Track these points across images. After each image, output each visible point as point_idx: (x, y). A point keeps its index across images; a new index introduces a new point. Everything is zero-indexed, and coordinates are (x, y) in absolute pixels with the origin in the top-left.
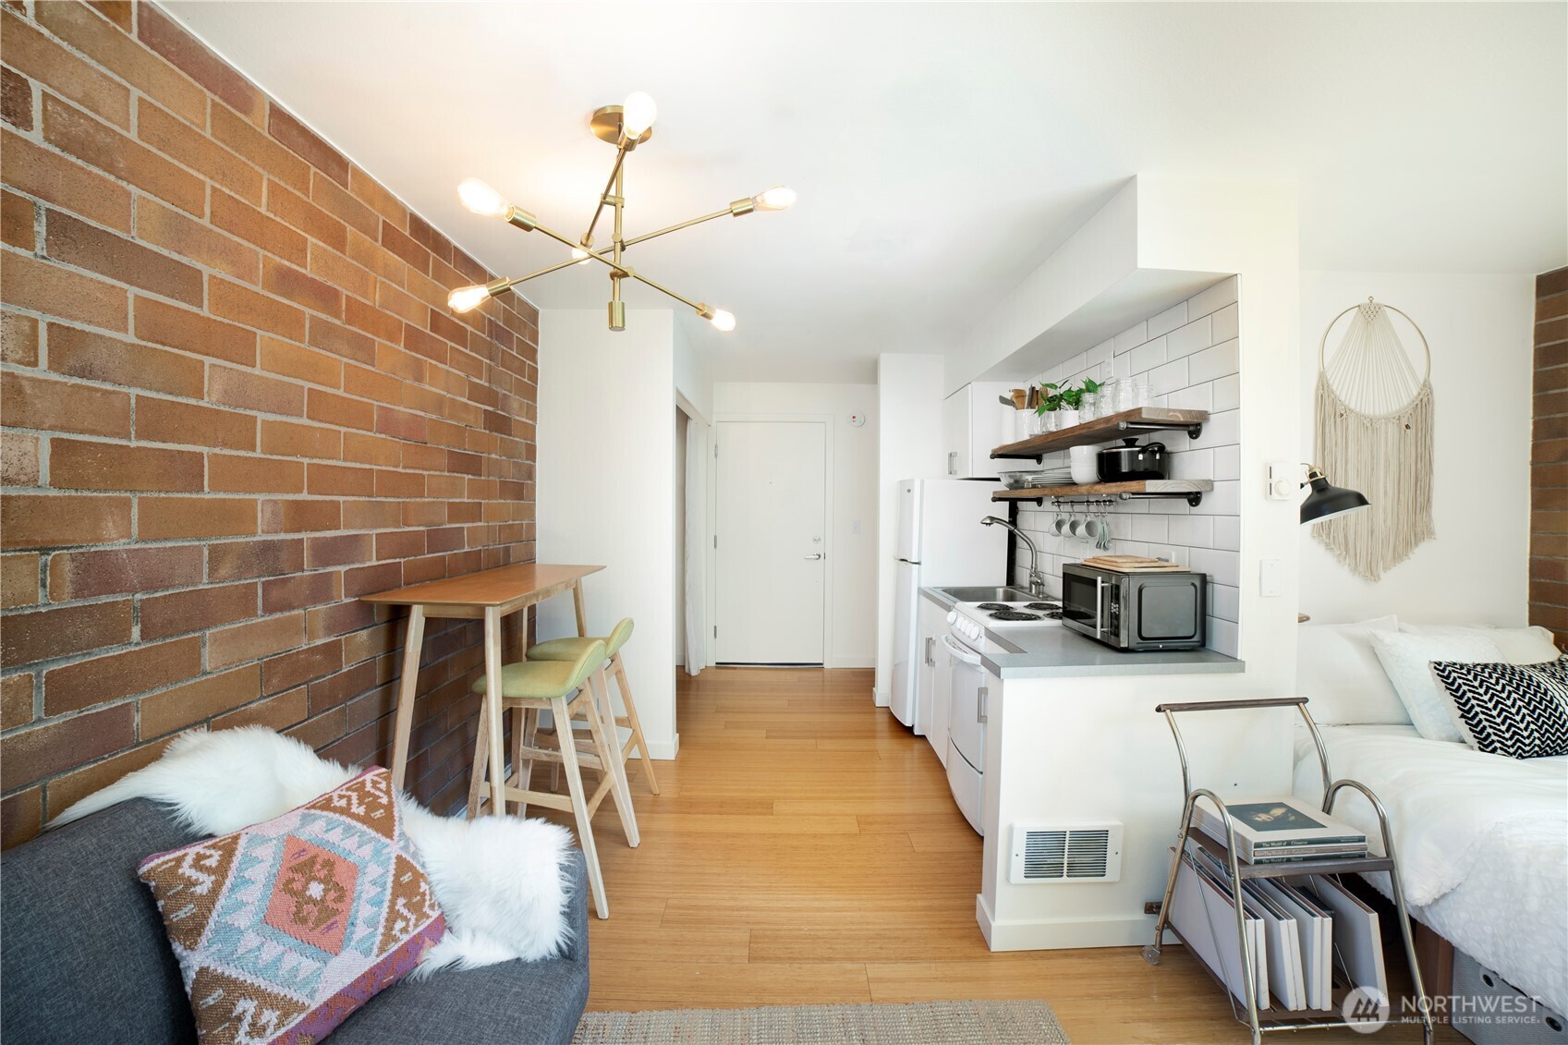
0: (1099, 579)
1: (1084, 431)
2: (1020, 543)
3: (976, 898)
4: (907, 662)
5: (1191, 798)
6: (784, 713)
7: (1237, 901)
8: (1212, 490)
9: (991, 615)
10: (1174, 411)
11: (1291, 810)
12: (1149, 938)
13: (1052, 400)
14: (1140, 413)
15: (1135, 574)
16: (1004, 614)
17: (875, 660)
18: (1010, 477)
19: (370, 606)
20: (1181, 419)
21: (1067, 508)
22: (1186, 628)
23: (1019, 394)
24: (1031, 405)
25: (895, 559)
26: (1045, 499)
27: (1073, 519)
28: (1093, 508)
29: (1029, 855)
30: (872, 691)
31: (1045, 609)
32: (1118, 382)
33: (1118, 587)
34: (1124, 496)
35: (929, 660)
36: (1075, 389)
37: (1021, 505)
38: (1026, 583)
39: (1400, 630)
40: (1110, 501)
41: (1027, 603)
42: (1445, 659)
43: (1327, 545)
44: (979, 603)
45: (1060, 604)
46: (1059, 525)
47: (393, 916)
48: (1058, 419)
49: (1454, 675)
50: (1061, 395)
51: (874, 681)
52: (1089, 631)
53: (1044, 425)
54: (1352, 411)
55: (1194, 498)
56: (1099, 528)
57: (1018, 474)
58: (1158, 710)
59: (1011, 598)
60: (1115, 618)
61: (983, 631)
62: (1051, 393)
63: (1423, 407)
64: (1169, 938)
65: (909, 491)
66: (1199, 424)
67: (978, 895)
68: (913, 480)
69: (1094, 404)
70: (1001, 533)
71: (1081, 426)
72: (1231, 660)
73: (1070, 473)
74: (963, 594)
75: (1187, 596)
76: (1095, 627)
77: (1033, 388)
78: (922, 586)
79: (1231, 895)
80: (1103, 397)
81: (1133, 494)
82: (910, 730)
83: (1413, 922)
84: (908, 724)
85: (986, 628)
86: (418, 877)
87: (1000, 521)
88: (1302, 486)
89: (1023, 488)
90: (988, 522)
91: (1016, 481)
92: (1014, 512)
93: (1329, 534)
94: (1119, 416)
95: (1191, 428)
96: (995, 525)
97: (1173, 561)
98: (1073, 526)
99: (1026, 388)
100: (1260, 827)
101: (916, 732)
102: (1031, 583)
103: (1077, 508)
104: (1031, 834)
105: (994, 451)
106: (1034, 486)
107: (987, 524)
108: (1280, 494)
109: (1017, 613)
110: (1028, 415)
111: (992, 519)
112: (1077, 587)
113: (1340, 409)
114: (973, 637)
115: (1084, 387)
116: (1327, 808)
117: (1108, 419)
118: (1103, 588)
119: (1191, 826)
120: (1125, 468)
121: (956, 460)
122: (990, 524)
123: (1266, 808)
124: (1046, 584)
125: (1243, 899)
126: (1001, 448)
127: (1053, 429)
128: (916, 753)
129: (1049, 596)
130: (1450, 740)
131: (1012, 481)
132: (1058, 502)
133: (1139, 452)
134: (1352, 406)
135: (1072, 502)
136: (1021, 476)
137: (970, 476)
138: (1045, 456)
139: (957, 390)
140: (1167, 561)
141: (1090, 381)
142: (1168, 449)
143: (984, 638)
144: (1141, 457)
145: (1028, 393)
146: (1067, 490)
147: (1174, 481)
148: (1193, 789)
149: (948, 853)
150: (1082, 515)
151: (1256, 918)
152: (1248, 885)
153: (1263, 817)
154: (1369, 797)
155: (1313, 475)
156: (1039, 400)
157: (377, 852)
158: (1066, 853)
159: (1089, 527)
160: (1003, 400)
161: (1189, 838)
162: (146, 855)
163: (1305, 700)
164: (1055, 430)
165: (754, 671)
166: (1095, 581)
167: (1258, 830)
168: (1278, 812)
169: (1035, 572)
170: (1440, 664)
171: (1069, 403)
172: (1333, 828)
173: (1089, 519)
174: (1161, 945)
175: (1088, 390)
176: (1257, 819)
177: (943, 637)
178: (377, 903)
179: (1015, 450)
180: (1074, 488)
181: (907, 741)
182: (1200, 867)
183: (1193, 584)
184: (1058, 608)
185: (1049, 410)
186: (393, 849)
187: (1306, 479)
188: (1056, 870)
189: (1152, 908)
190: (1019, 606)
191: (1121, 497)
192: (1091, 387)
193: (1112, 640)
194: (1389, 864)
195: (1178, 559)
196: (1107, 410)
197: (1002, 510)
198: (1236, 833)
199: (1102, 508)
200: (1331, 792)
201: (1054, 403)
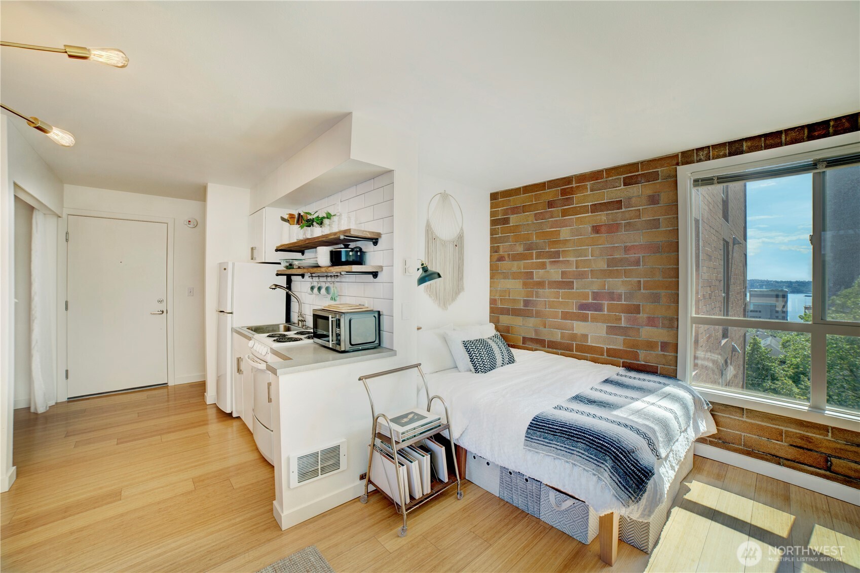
0: (330, 317)
1: (324, 239)
2: (293, 299)
3: (272, 504)
4: (226, 374)
5: (375, 420)
6: (136, 422)
7: (396, 461)
8: (382, 270)
9: (274, 340)
10: (366, 231)
11: (416, 414)
12: (362, 492)
13: (308, 221)
14: (350, 231)
15: (348, 313)
16: (282, 339)
17: (205, 376)
18: (287, 262)
20: (369, 236)
21: (317, 279)
22: (371, 337)
23: (292, 216)
24: (298, 223)
25: (217, 311)
26: (306, 274)
27: (319, 285)
28: (329, 279)
29: (300, 469)
30: (203, 395)
31: (305, 334)
32: (340, 215)
33: (339, 320)
34: (343, 273)
35: (239, 370)
36: (320, 216)
37: (293, 278)
38: (296, 321)
39: (454, 330)
40: (337, 276)
41: (296, 332)
42: (466, 340)
43: (430, 295)
44: (268, 334)
45: (312, 331)
46: (312, 288)
48: (312, 232)
49: (468, 345)
50: (313, 219)
51: (205, 389)
52: (326, 344)
53: (305, 234)
54: (438, 238)
55: (375, 274)
56: (332, 290)
57: (291, 261)
58: (360, 379)
59: (288, 329)
60: (338, 335)
61: (269, 350)
62: (310, 217)
63: (461, 237)
64: (371, 488)
65: (225, 269)
66: (377, 239)
67: (274, 502)
68: (227, 263)
69: (329, 225)
70: (282, 293)
71: (323, 236)
72: (391, 351)
73: (317, 261)
74: (258, 330)
75: (371, 321)
76: (329, 341)
77: (299, 214)
78: (234, 326)
79: (393, 458)
80: (334, 221)
81: (347, 272)
82: (230, 415)
83: (455, 445)
84: (228, 411)
85: (271, 348)
87: (280, 287)
88: (418, 269)
89: (293, 268)
90: (274, 287)
91: (291, 265)
92: (289, 282)
93: (430, 291)
94: (340, 232)
95: (374, 241)
96: (278, 289)
97: (366, 305)
98: (319, 289)
99: (296, 213)
100: (403, 425)
101: (234, 415)
102: (299, 320)
103: (322, 279)
104: (300, 458)
105: (278, 247)
106: (299, 268)
107: (273, 289)
108: (409, 272)
109: (289, 338)
110: (296, 227)
111: (276, 285)
112: (320, 321)
113: (434, 237)
114: (264, 354)
115: (325, 216)
116: (429, 410)
117: (335, 234)
118: (332, 321)
119: (377, 432)
120: (343, 259)
121: (255, 252)
122: (275, 289)
123: (406, 416)
124: (306, 320)
125: (398, 459)
126: (281, 246)
127: (309, 237)
128: (235, 429)
129: (308, 327)
130: (467, 371)
131: (288, 264)
132: (312, 276)
133: (350, 251)
134: (438, 236)
135: (319, 276)
136: (292, 262)
137: (264, 261)
138: (306, 251)
139: (256, 211)
140: (364, 305)
141: (329, 213)
142: (364, 250)
143: (270, 354)
144: (351, 253)
145: (296, 216)
146: (315, 270)
147: (367, 266)
148: (376, 415)
149: (256, 483)
150: (323, 283)
151: (403, 465)
152: (401, 452)
153: (405, 420)
154: (442, 401)
155: (422, 265)
156: (303, 220)
158: (319, 463)
159: (327, 289)
160: (283, 219)
161: (376, 438)
163: (420, 364)
164: (310, 237)
165: (105, 398)
166: (328, 317)
167: (403, 426)
168: (411, 416)
169: (301, 315)
170: (464, 342)
171: (318, 223)
172: (431, 417)
173: (327, 285)
174: (368, 493)
175: (328, 218)
176: (403, 421)
177: (246, 356)
179: (289, 247)
180: (319, 269)
181: (230, 422)
182: (381, 450)
183: (375, 316)
184: (311, 333)
185: (307, 226)
187: (420, 266)
188: (315, 473)
189: (362, 477)
190: (291, 334)
191: (341, 274)
192: (329, 216)
193: (338, 348)
194: (448, 427)
195: (370, 304)
196: (335, 229)
197: (283, 281)
198: (393, 430)
199: (333, 279)
200: (430, 401)
201: (310, 223)
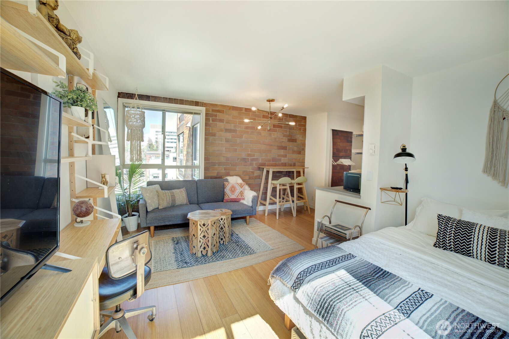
19: (260, 168)
47: (239, 195)
86: (243, 193)
157: (239, 189)
162: (225, 182)
163: (369, 208)
178: (238, 193)
186: (241, 189)
